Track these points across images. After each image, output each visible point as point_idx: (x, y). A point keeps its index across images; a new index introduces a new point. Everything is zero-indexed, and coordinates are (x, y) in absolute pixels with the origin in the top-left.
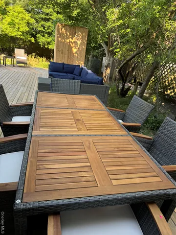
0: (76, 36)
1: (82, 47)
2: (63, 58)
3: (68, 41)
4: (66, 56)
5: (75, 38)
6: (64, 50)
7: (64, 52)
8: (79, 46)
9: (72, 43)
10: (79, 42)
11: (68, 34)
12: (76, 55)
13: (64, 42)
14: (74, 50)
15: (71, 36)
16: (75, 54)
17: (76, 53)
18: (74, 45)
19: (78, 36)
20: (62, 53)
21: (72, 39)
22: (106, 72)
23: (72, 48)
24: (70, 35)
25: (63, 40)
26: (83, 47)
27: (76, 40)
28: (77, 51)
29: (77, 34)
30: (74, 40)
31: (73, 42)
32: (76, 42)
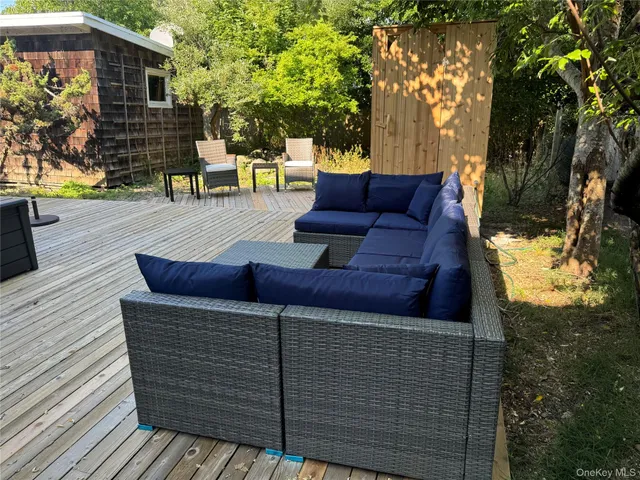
0: (445, 62)
1: (474, 100)
2: (398, 151)
3: (415, 84)
4: (410, 142)
5: (440, 68)
6: (400, 120)
7: (400, 127)
8: (458, 98)
9: (431, 90)
10: (459, 83)
11: (415, 58)
12: (451, 133)
13: (400, 91)
14: (441, 116)
15: (425, 66)
16: (443, 132)
17: (448, 125)
18: (438, 95)
19: (454, 60)
20: (394, 134)
21: (431, 74)
22: (581, 194)
23: (429, 109)
24: (421, 61)
25: (396, 86)
26: (479, 97)
27: (449, 77)
28: (453, 118)
29: (449, 53)
30: (438, 77)
31: (433, 84)
32: (449, 83)
